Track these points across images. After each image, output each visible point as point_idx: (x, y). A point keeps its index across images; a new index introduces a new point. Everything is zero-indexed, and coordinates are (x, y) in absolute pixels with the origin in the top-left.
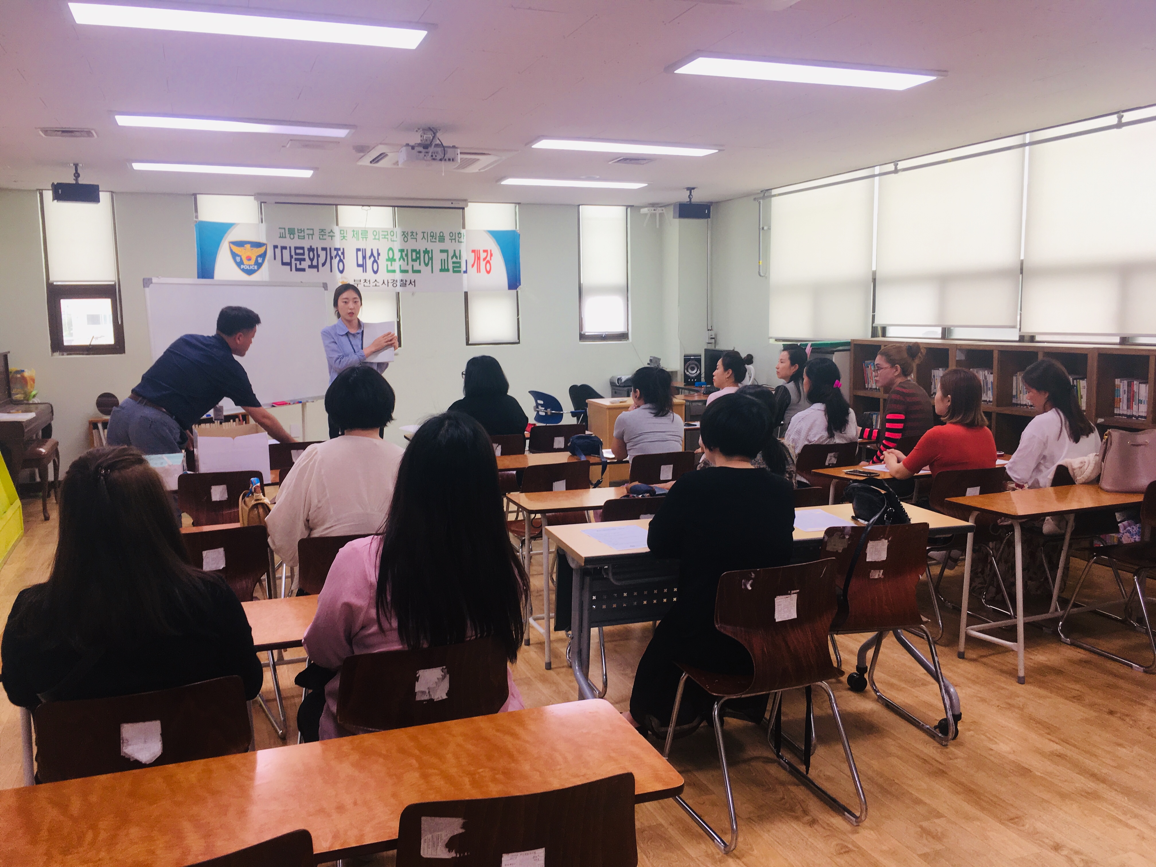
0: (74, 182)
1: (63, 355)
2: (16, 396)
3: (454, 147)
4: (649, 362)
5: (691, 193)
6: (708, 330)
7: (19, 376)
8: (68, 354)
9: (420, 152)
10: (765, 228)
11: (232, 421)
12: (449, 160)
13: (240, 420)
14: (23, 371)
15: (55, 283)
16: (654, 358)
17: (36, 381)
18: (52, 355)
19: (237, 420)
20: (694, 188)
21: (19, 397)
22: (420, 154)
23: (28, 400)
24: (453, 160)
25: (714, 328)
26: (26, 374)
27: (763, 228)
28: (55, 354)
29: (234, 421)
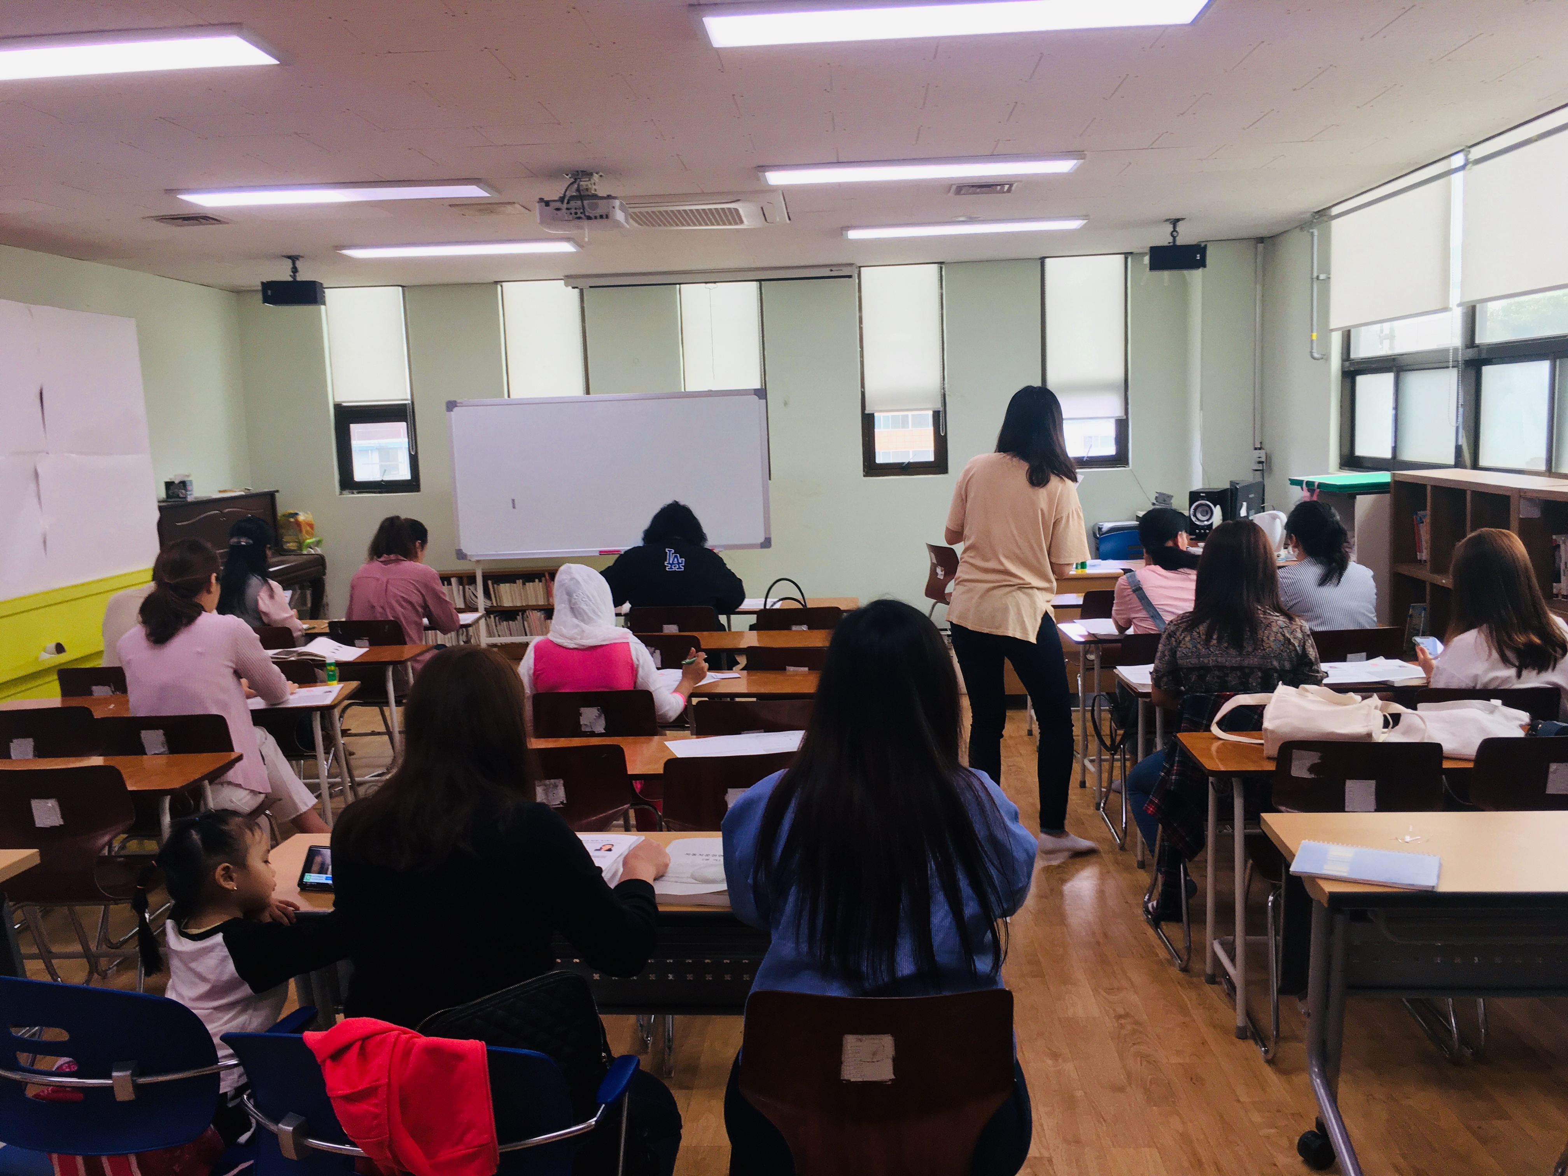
0: (291, 279)
1: (353, 493)
2: (288, 545)
3: (609, 197)
4: (1155, 501)
5: (1174, 227)
6: (1256, 449)
7: (292, 520)
8: (359, 493)
9: (558, 209)
10: (1322, 277)
11: (537, 580)
12: (601, 217)
13: (546, 580)
14: (297, 514)
15: (344, 404)
16: (1160, 494)
17: (315, 527)
18: (341, 494)
19: (543, 579)
20: (1178, 220)
21: (291, 546)
22: (558, 212)
23: (301, 550)
24: (607, 217)
25: (1267, 446)
26: (301, 518)
27: (1318, 278)
28: (344, 492)
29: (540, 581)
